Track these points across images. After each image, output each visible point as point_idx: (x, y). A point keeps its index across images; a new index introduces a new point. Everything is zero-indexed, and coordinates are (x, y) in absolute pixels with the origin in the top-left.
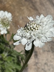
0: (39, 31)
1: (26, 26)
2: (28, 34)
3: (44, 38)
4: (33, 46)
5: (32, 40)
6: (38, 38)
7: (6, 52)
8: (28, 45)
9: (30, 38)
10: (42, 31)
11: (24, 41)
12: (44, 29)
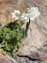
0: (32, 13)
1: (26, 12)
2: (27, 15)
3: (34, 16)
4: (30, 20)
5: (29, 17)
6: (32, 17)
7: (18, 28)
8: (27, 20)
9: (28, 17)
10: (33, 13)
11: (26, 18)
12: (34, 12)
